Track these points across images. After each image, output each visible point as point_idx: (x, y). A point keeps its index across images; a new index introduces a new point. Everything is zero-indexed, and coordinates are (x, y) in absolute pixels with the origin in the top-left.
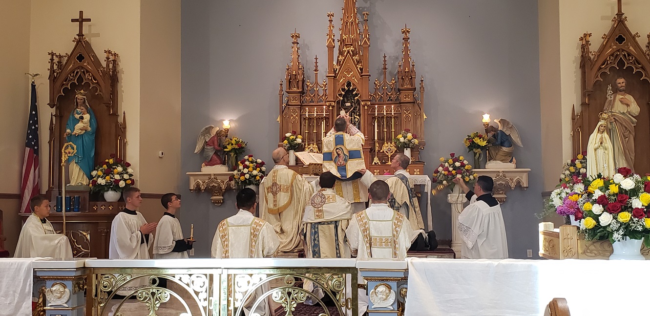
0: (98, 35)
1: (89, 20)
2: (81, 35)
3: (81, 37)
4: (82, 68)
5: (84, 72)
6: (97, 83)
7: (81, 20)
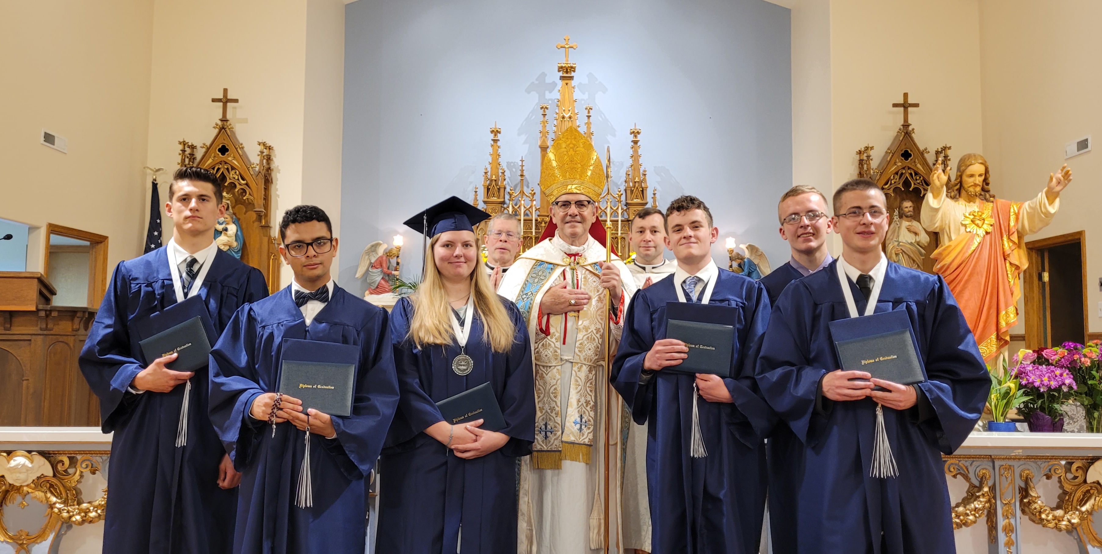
0: (245, 121)
1: (236, 101)
2: (224, 120)
3: (225, 123)
4: (226, 163)
5: (228, 169)
6: (247, 184)
7: (225, 101)
